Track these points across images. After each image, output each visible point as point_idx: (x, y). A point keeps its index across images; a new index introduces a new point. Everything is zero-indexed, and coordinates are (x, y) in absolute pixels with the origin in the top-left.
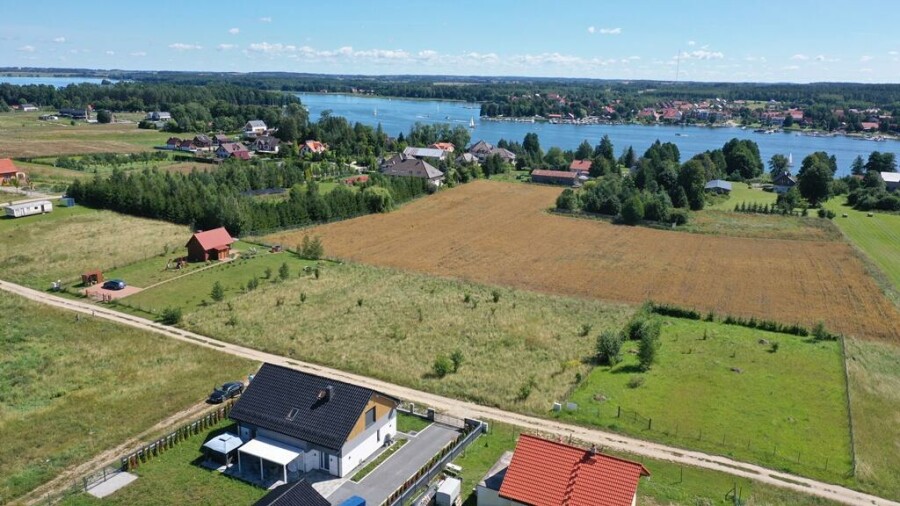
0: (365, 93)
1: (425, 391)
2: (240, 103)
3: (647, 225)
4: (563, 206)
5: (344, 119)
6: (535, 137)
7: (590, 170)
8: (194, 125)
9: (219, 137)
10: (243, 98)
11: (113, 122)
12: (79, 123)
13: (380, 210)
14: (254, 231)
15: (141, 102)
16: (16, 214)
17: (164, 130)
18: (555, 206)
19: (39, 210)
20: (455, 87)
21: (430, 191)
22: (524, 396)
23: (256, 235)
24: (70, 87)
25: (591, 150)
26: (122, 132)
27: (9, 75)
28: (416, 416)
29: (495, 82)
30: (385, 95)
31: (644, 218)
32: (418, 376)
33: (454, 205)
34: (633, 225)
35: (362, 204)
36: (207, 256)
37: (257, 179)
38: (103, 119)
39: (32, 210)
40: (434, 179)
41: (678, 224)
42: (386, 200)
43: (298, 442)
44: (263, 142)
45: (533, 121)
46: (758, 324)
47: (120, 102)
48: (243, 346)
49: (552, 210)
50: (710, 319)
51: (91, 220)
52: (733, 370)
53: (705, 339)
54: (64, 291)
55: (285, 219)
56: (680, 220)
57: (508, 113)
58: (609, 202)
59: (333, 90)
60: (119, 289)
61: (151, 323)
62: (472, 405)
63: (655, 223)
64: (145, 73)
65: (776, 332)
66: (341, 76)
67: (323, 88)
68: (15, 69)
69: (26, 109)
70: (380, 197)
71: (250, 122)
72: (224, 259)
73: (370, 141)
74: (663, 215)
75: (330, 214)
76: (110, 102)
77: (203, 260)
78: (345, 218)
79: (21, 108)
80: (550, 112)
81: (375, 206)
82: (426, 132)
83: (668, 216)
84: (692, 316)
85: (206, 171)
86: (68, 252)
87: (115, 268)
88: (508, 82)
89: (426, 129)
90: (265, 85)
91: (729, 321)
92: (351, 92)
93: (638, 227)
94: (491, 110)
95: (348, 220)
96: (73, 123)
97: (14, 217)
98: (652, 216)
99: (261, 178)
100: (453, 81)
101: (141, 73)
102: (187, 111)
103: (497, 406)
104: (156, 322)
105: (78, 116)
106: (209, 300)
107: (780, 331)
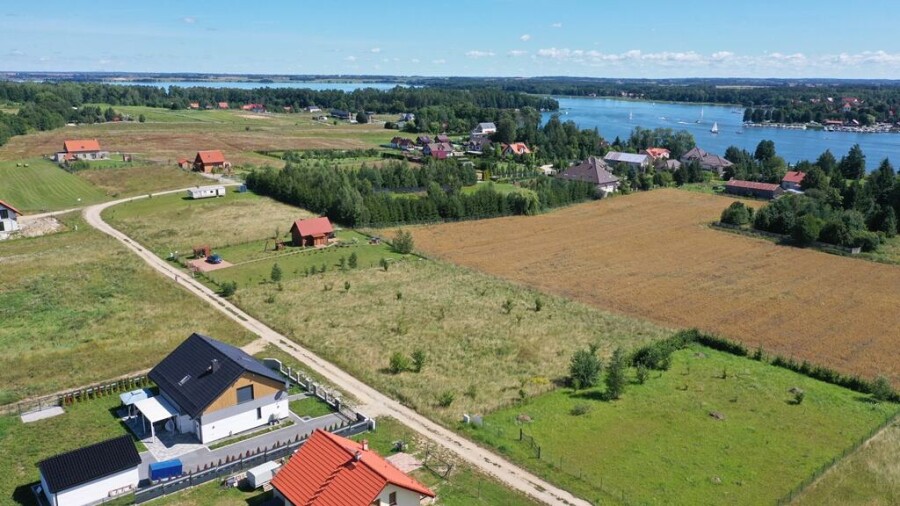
0: (634, 97)
1: (367, 384)
2: (500, 106)
3: (819, 248)
4: (729, 221)
5: (573, 123)
6: (770, 144)
7: (802, 183)
8: (430, 126)
9: (440, 137)
10: (504, 101)
11: (370, 123)
12: (341, 123)
13: (525, 213)
14: (372, 223)
15: (403, 104)
16: (195, 196)
17: (403, 131)
18: (718, 219)
19: (214, 194)
20: (732, 91)
21: (596, 196)
22: (446, 403)
23: (371, 226)
24: (358, 91)
25: (833, 161)
26: (366, 131)
27: (329, 82)
28: (327, 403)
29: (791, 85)
30: (655, 99)
31: (818, 240)
32: (373, 370)
33: (613, 211)
34: (802, 247)
35: (504, 205)
36: (304, 241)
37: (426, 177)
38: (361, 120)
39: (208, 194)
40: (606, 185)
41: (863, 250)
42: (532, 203)
43: (176, 405)
44: (475, 143)
45: (805, 128)
46: (811, 371)
47: (386, 105)
48: (262, 322)
49: (714, 224)
50: (757, 357)
51: (246, 205)
52: (712, 415)
53: (724, 377)
54: (176, 261)
55: (410, 215)
56: (867, 246)
57: (777, 118)
58: (781, 219)
59: (602, 94)
60: (215, 263)
61: (211, 293)
62: (396, 404)
63: (831, 247)
64: (438, 79)
65: (832, 382)
66: (622, 80)
67: (591, 92)
68: (336, 77)
69: (312, 111)
70: (526, 199)
71: (482, 124)
72: (319, 245)
73: (581, 145)
74: (845, 238)
75: (461, 213)
76: (378, 105)
77: (301, 245)
78: (481, 218)
79: (309, 110)
80: (830, 118)
81: (518, 207)
82: (646, 137)
83: (851, 239)
84: (738, 351)
85: (375, 167)
86: (205, 229)
87: (228, 246)
88: (809, 85)
89: (646, 134)
90: (537, 89)
91: (778, 363)
92: (620, 95)
93: (808, 250)
94: (757, 115)
95: (485, 220)
96: (335, 123)
97: (192, 198)
98: (831, 239)
99: (430, 175)
100: (744, 84)
101: (433, 79)
102: (429, 113)
103: (415, 408)
104: (216, 293)
105: (343, 117)
106: (269, 279)
107: (836, 383)
